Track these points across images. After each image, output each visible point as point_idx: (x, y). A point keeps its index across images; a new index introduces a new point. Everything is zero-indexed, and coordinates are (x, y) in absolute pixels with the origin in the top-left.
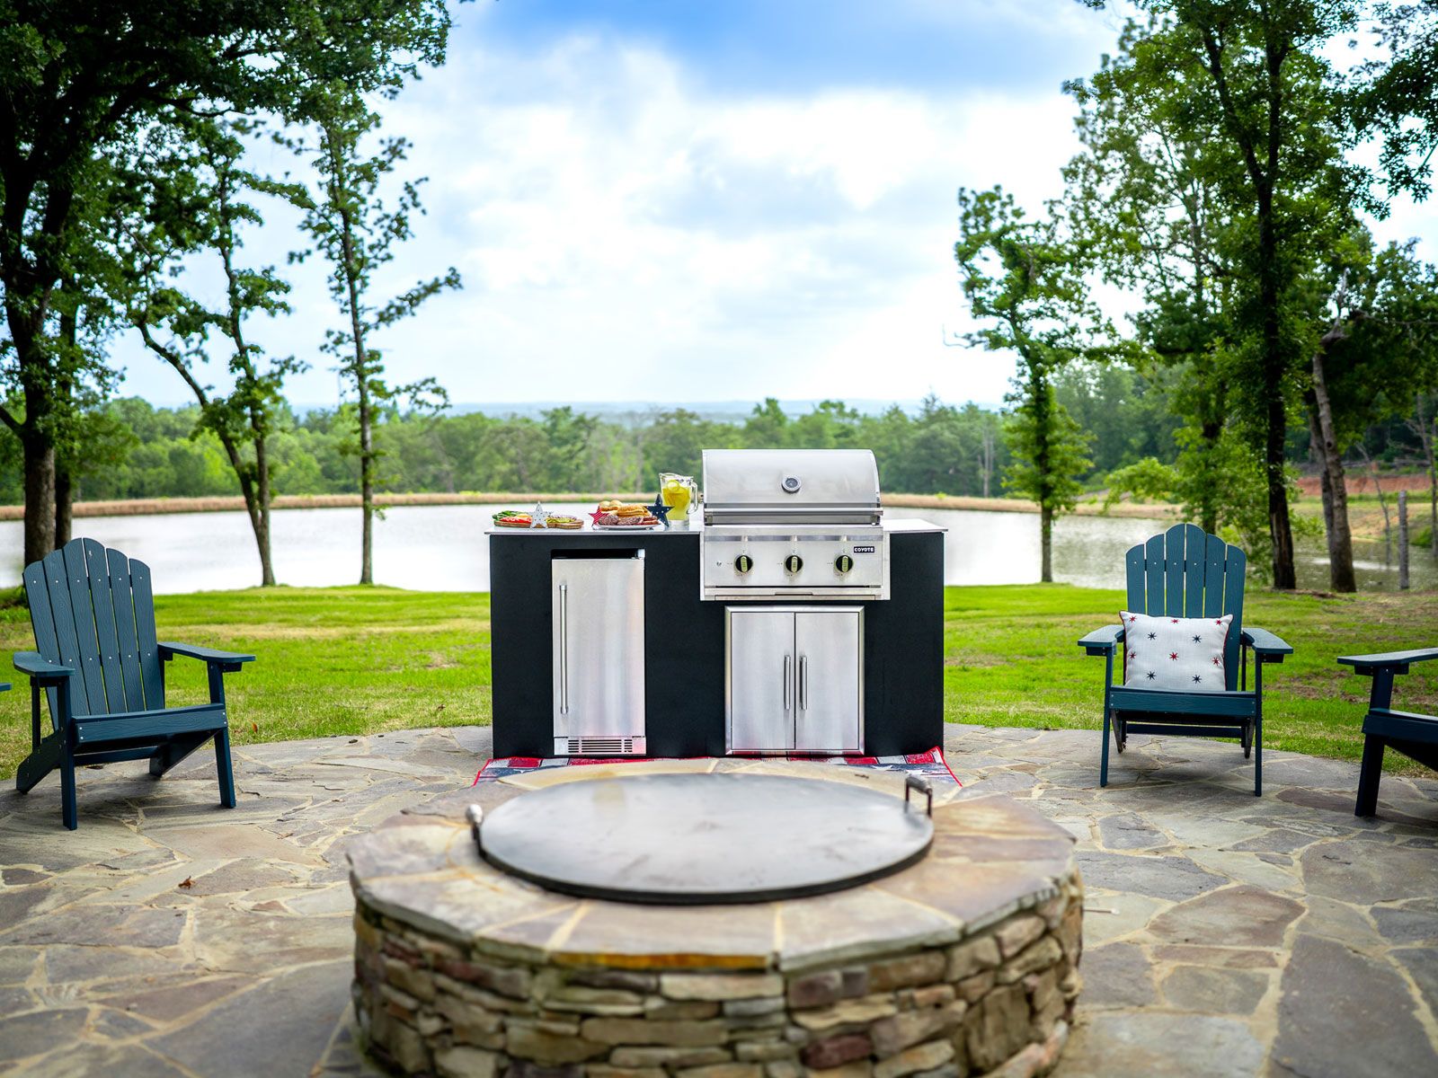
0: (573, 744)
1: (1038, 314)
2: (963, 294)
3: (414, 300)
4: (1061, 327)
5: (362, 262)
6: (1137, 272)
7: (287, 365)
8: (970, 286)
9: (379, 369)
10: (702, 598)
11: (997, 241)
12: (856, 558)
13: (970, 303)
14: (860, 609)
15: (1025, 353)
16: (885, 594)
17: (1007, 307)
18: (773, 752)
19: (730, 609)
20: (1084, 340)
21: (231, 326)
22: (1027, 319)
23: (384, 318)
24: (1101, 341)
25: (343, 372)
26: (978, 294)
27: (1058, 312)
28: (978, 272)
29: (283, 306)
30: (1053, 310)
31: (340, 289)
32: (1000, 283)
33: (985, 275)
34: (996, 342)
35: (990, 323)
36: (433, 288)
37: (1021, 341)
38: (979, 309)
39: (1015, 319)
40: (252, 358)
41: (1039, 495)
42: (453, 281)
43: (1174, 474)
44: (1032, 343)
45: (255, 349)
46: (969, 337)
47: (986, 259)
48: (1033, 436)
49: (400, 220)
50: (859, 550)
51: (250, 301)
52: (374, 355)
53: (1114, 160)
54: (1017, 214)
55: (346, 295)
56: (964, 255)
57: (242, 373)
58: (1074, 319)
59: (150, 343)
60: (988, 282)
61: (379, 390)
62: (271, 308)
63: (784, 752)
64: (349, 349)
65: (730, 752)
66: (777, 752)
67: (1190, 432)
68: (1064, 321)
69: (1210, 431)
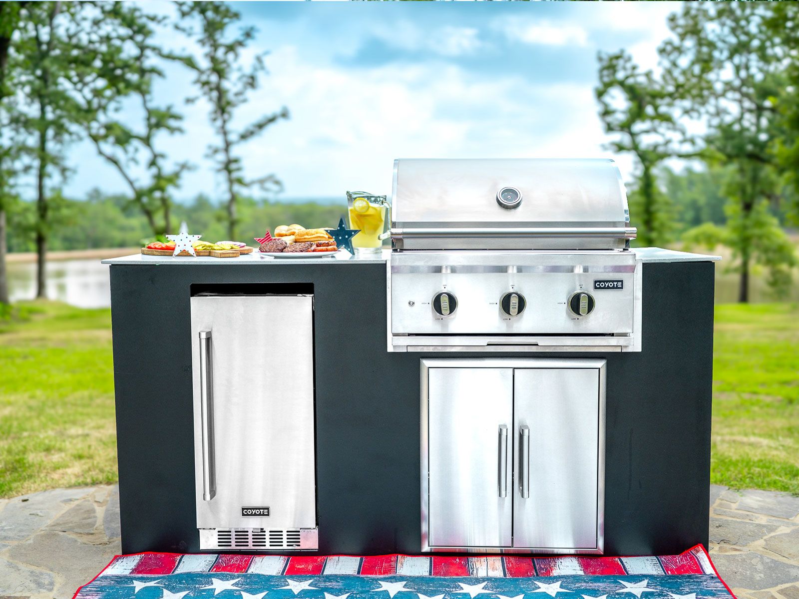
0: (224, 536)
1: (647, 131)
2: (599, 119)
3: (260, 126)
5: (229, 103)
7: (184, 166)
8: (605, 114)
9: (239, 169)
10: (390, 349)
11: (622, 84)
12: (598, 296)
13: (603, 125)
14: (601, 364)
15: (640, 156)
16: (635, 344)
17: (626, 127)
18: (483, 550)
19: (426, 363)
20: (675, 146)
21: (147, 141)
22: (640, 134)
23: (244, 137)
24: (687, 148)
25: (219, 171)
26: (609, 119)
27: (659, 130)
28: (609, 106)
29: (180, 130)
30: (656, 129)
31: (215, 120)
32: (622, 112)
34: (620, 148)
35: (618, 137)
36: (272, 120)
37: (635, 147)
38: (610, 128)
39: (633, 135)
40: (160, 162)
42: (285, 115)
43: (724, 232)
44: (644, 149)
45: (163, 156)
48: (642, 208)
49: (253, 78)
50: (600, 285)
51: (158, 125)
52: (236, 161)
53: (689, 43)
54: (634, 68)
55: (219, 123)
56: (600, 94)
57: (154, 170)
58: (669, 135)
59: (101, 153)
60: (615, 112)
61: (240, 181)
62: (172, 130)
63: (498, 550)
64: (221, 157)
65: (426, 548)
66: (489, 550)
67: (732, 208)
68: (663, 135)
69: (748, 207)
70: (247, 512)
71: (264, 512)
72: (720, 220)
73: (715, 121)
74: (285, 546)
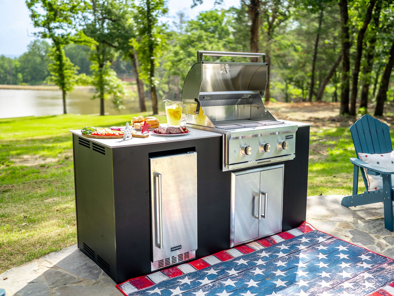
0: (161, 262)
1: (57, 28)
2: (30, 19)
4: (65, 33)
6: (76, 17)
8: (33, 16)
10: (224, 171)
13: (33, 22)
14: (283, 165)
15: (54, 40)
16: (292, 157)
17: (46, 24)
18: (248, 241)
22: (54, 29)
26: (36, 19)
27: (64, 27)
28: (35, 12)
30: (62, 27)
32: (43, 16)
33: (39, 13)
34: (44, 36)
35: (42, 29)
38: (36, 24)
39: (50, 29)
41: (61, 87)
43: (90, 79)
44: (56, 37)
46: (35, 34)
47: (36, 7)
48: (58, 67)
50: (287, 137)
56: (29, 5)
58: (69, 30)
60: (39, 15)
63: (253, 240)
67: (95, 66)
68: (66, 30)
69: (101, 66)
70: (173, 249)
71: (179, 247)
72: (89, 73)
73: (83, 23)
74: (184, 260)
